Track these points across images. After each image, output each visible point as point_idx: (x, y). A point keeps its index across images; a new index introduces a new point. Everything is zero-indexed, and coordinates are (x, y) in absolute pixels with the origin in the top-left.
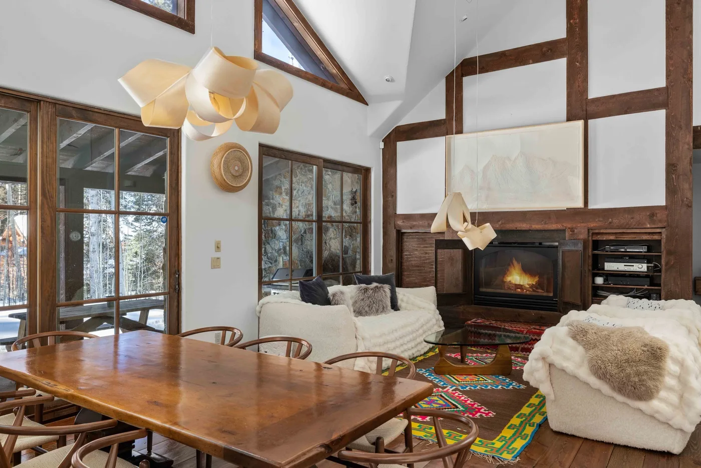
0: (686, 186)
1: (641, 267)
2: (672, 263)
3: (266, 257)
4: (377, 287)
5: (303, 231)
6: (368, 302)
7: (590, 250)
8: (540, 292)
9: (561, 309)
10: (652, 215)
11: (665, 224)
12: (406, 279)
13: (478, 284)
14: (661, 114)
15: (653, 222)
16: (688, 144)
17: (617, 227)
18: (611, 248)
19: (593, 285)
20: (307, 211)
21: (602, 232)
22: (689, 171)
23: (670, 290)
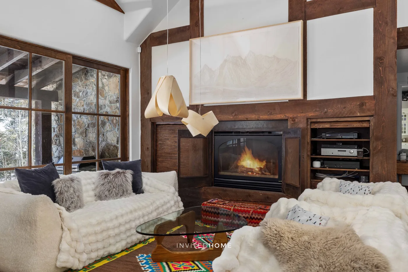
0: (392, 77)
1: (353, 152)
2: (379, 148)
3: (60, 148)
4: (118, 172)
5: (87, 126)
6: (107, 186)
7: (309, 137)
8: (268, 175)
9: (285, 190)
10: (362, 105)
11: (373, 112)
12: (160, 165)
13: (217, 168)
14: (369, 12)
15: (362, 111)
16: (394, 39)
17: (332, 116)
18: (327, 135)
19: (312, 168)
20: (90, 109)
21: (318, 121)
22: (394, 63)
23: (377, 172)
